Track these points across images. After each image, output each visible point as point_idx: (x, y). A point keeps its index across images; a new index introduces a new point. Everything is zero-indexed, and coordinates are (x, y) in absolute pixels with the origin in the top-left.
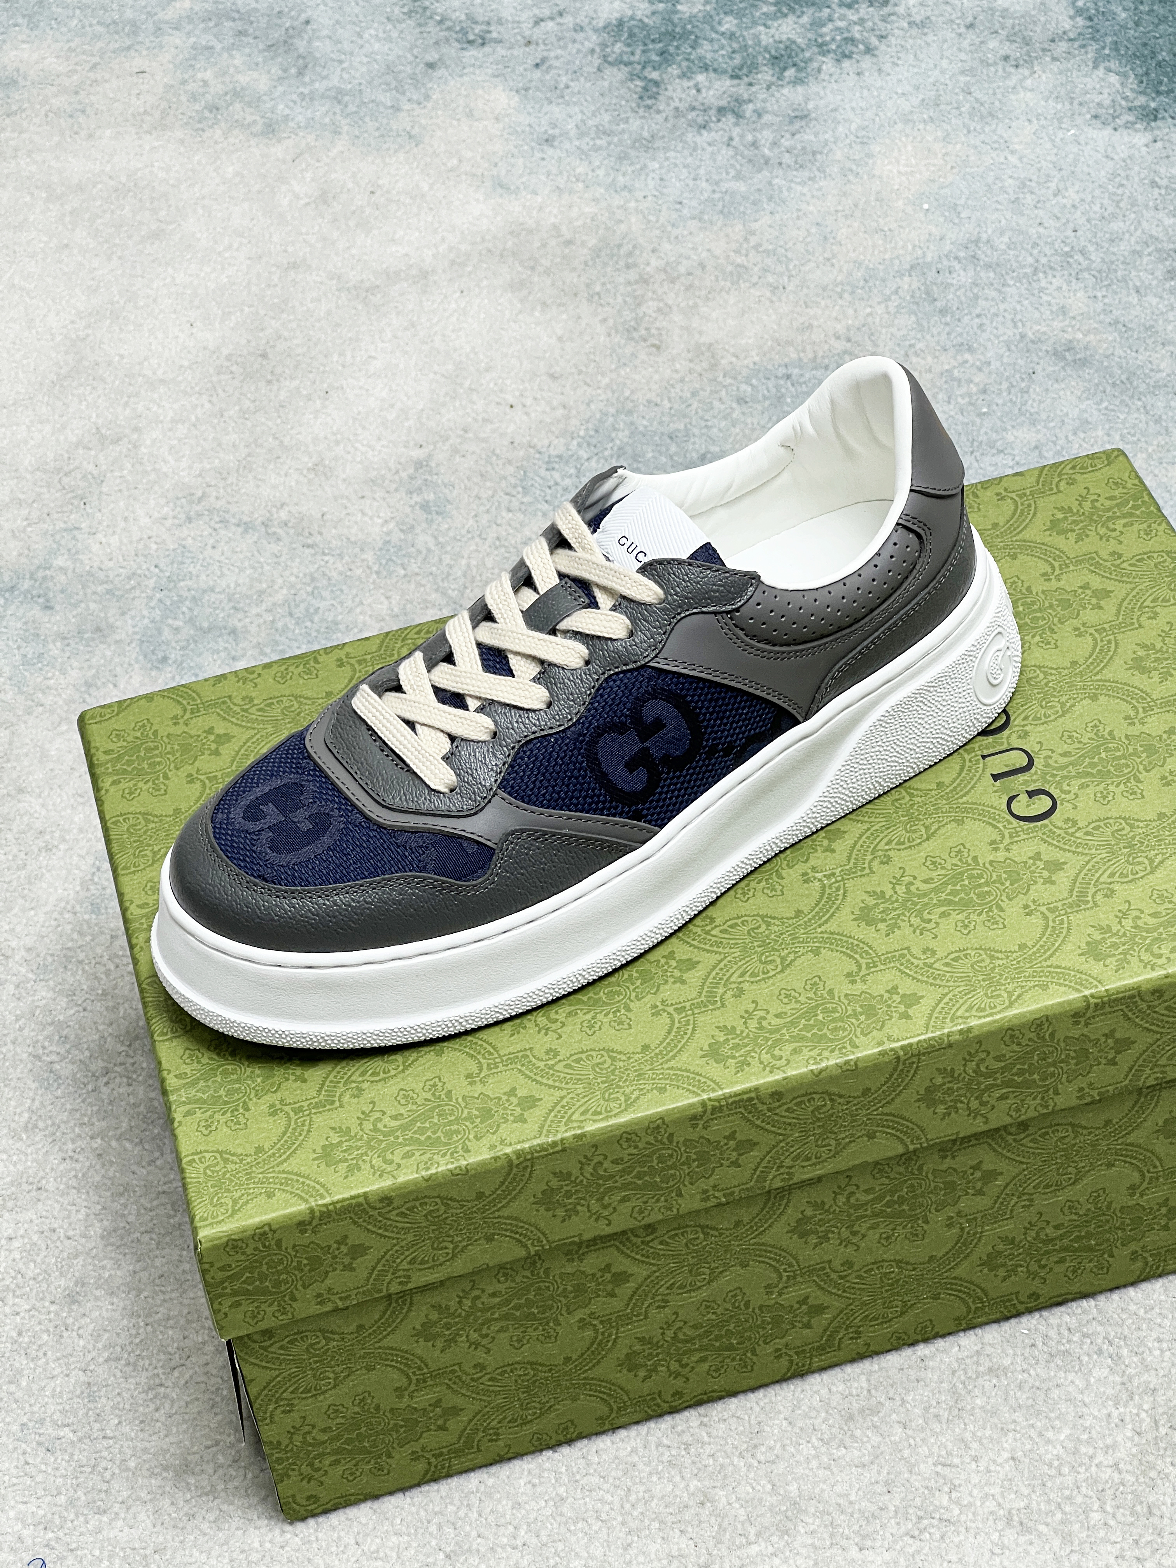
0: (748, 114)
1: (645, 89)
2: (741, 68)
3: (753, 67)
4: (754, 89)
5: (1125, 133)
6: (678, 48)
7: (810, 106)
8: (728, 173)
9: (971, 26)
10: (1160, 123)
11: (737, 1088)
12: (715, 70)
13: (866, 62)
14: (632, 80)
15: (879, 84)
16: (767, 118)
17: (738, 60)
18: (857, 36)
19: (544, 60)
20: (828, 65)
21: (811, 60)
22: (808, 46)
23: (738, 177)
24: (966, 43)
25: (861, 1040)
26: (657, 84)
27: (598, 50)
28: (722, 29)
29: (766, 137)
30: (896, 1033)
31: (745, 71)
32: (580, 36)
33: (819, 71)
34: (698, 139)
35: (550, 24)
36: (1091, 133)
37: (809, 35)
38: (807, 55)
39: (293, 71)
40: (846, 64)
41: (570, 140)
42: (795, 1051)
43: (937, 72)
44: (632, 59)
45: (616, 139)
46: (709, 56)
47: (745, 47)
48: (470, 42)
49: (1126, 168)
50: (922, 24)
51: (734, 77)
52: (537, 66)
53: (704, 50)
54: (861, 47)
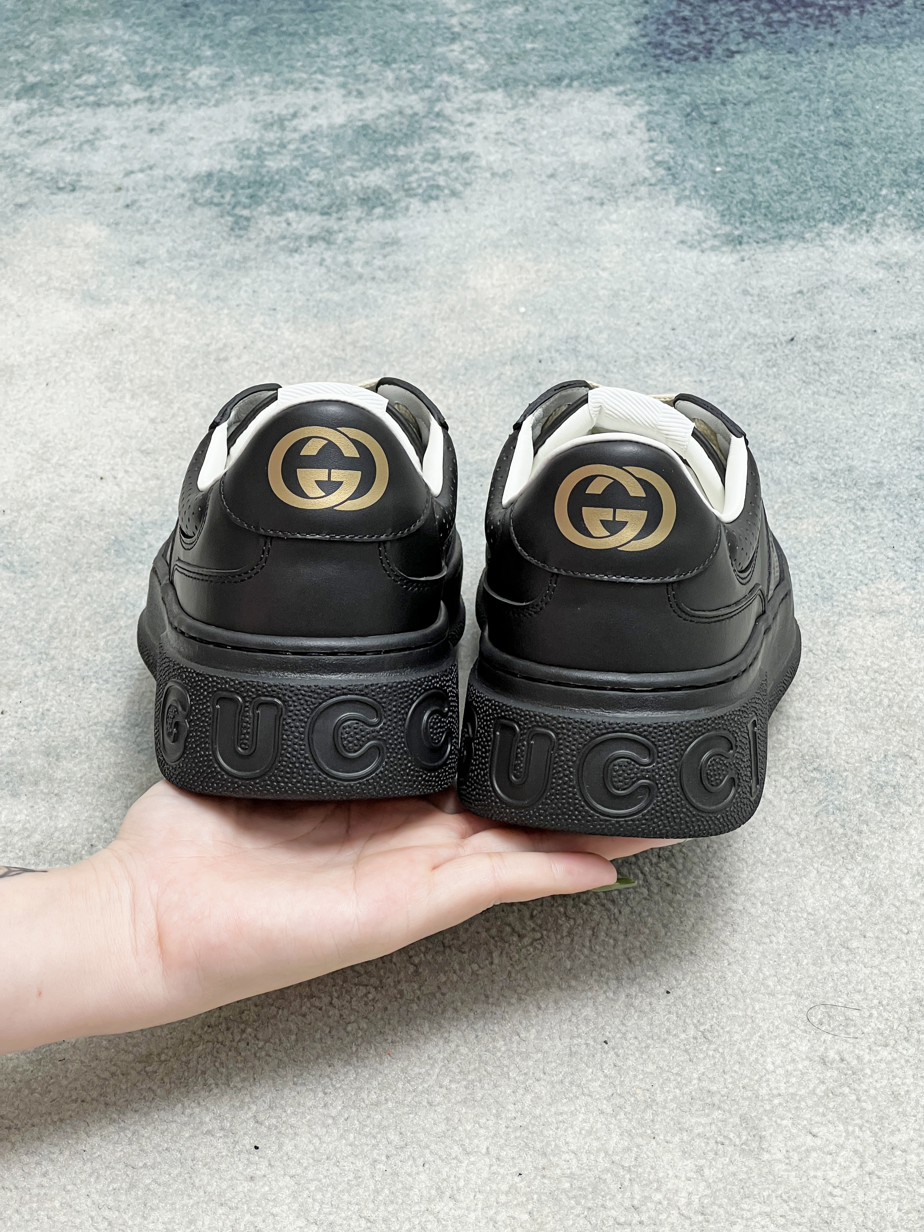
0: (339, 241)
1: (236, 223)
2: (330, 207)
3: (342, 207)
4: (344, 222)
5: (712, 254)
6: (267, 192)
7: (401, 234)
8: (320, 286)
9: (552, 176)
10: (745, 246)
12: (305, 209)
13: (453, 202)
14: (222, 216)
15: (467, 218)
16: (357, 244)
17: (326, 201)
18: (442, 183)
19: (134, 202)
20: (415, 204)
21: (398, 201)
22: (396, 191)
23: (332, 288)
24: (549, 189)
26: (248, 219)
27: (188, 194)
28: (308, 179)
29: (358, 259)
31: (334, 208)
32: (169, 185)
33: (407, 209)
34: (290, 261)
35: (140, 176)
36: (678, 254)
37: (396, 183)
40: (433, 204)
41: (162, 263)
43: (522, 210)
44: (222, 201)
45: (208, 261)
46: (298, 198)
47: (334, 191)
48: (60, 189)
49: (717, 280)
50: (505, 175)
51: (323, 214)
52: (128, 206)
53: (293, 193)
54: (447, 191)
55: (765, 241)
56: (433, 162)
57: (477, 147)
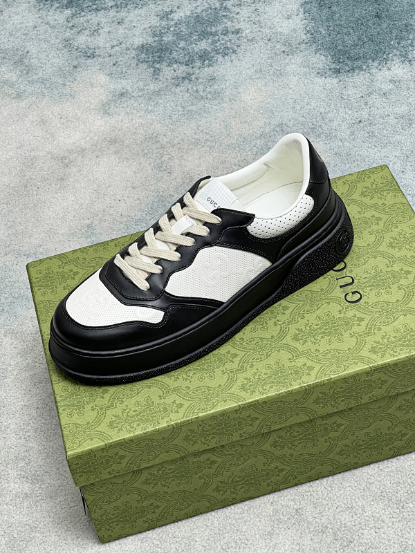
0: (193, 79)
1: (155, 71)
2: (189, 61)
3: (193, 61)
4: (194, 69)
5: (329, 79)
6: (165, 55)
7: (215, 75)
9: (269, 40)
10: (341, 74)
11: (251, 400)
12: (179, 63)
13: (234, 56)
14: (149, 68)
15: (239, 65)
16: (200, 80)
17: (187, 58)
18: (229, 46)
19: (117, 62)
20: (220, 58)
21: (213, 57)
22: (212, 51)
24: (268, 47)
25: (293, 383)
26: (159, 69)
27: (136, 57)
28: (180, 46)
29: (201, 88)
30: (305, 380)
32: (128, 52)
33: (217, 61)
34: (176, 90)
35: (117, 48)
36: (317, 79)
37: (212, 47)
38: (212, 54)
39: (25, 72)
40: (226, 57)
41: (130, 94)
42: (271, 387)
43: (259, 59)
44: (148, 60)
45: (146, 92)
46: (176, 57)
47: (189, 53)
48: (88, 57)
49: (331, 93)
50: (252, 40)
51: (186, 65)
52: (114, 65)
53: (175, 55)
54: (231, 50)
55: (348, 71)
56: (225, 35)
57: (242, 25)
